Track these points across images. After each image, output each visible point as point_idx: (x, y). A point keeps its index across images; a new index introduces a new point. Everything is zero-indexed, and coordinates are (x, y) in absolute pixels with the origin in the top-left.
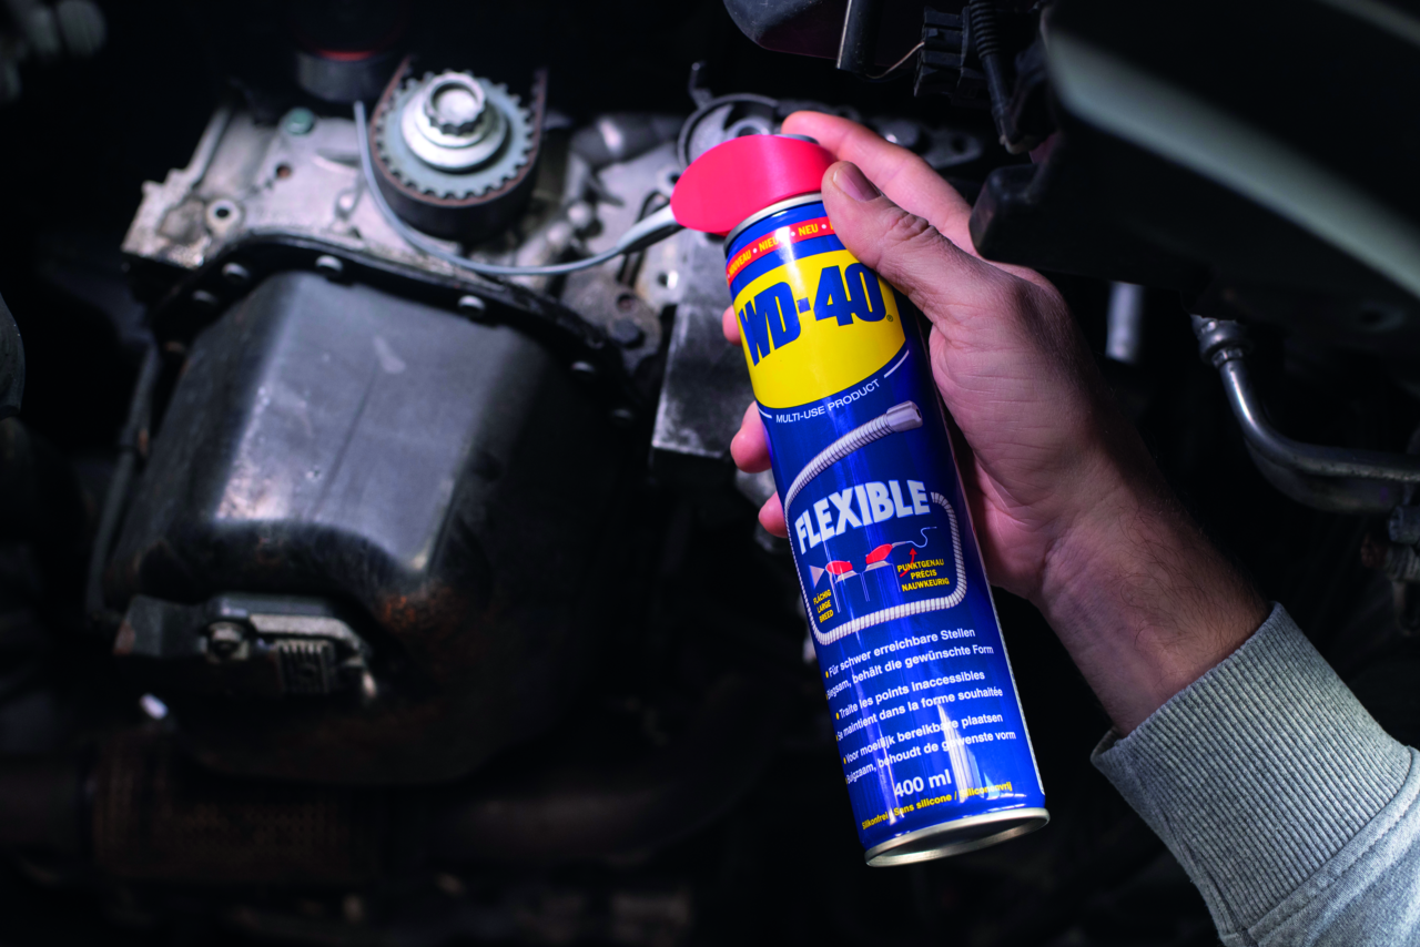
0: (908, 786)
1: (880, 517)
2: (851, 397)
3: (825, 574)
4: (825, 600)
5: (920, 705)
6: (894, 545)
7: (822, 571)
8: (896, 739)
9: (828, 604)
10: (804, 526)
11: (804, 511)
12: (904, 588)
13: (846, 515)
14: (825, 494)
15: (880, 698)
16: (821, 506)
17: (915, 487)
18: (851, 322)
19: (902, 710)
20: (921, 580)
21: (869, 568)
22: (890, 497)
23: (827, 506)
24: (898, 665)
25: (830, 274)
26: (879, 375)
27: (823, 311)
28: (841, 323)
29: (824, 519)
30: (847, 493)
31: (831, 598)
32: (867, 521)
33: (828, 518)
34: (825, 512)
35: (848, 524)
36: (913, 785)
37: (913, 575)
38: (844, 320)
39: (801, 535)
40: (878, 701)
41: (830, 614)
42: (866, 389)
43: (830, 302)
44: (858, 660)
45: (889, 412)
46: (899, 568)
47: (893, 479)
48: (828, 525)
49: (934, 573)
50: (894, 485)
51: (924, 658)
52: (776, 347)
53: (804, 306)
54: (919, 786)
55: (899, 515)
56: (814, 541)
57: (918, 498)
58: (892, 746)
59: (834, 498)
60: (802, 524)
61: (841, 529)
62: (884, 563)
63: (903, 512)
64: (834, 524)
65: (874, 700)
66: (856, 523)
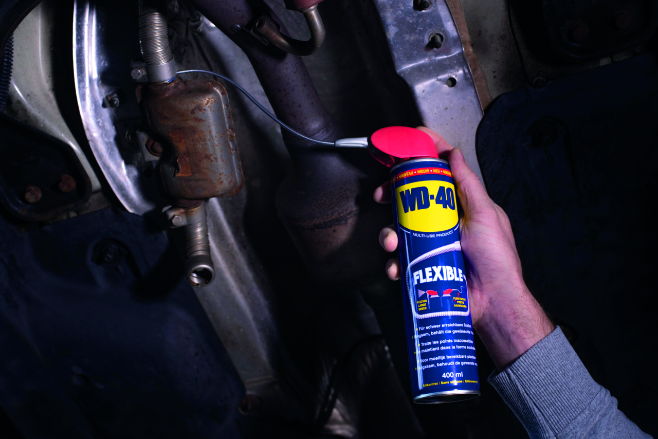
0: (448, 375)
1: (450, 279)
2: (445, 234)
3: (426, 294)
4: (424, 303)
5: (456, 347)
6: (453, 290)
7: (424, 292)
8: (446, 357)
9: (425, 305)
10: (419, 275)
11: (420, 269)
12: (455, 305)
13: (438, 275)
14: (431, 266)
15: (441, 342)
16: (428, 270)
17: (460, 271)
18: (446, 208)
19: (449, 348)
20: (460, 304)
21: (444, 295)
22: (453, 273)
23: (431, 270)
24: (450, 332)
25: (442, 189)
26: (453, 229)
27: (438, 202)
28: (444, 207)
29: (428, 274)
30: (440, 267)
31: (427, 303)
32: (445, 279)
33: (431, 274)
34: (430, 272)
35: (438, 279)
36: (450, 375)
37: (458, 302)
38: (445, 207)
39: (416, 278)
40: (441, 343)
41: (426, 308)
42: (449, 233)
43: (441, 199)
44: (435, 327)
45: (455, 242)
46: (454, 298)
47: (455, 267)
48: (430, 277)
49: (463, 303)
50: (455, 268)
51: (458, 331)
52: (419, 209)
53: (432, 197)
54: (452, 375)
55: (456, 280)
56: (422, 281)
57: (461, 275)
58: (444, 359)
59: (434, 268)
60: (418, 274)
61: (435, 279)
62: (449, 295)
63: (457, 279)
64: (433, 277)
65: (439, 342)
66: (441, 279)
